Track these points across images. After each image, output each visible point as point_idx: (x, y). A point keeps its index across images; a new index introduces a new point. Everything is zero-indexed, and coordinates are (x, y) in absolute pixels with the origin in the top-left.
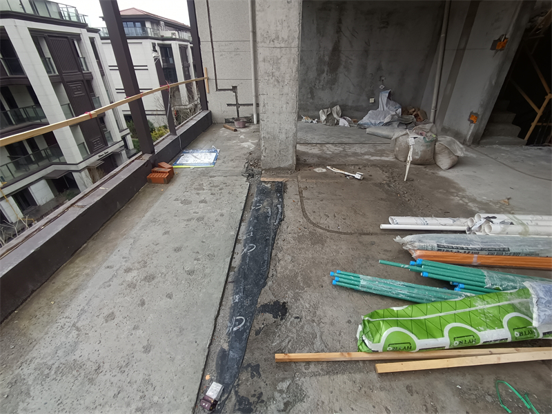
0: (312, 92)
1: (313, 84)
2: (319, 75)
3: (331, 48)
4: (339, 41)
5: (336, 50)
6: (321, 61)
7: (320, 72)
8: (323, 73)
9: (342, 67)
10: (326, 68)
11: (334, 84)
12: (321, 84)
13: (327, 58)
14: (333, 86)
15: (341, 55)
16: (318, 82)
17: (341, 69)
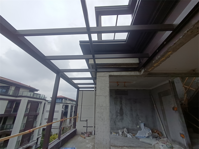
0: (115, 123)
1: (115, 120)
2: (117, 117)
3: (119, 109)
4: (122, 107)
5: (121, 109)
6: (117, 112)
7: (117, 116)
8: (118, 116)
9: (124, 114)
10: (119, 115)
11: (123, 120)
12: (118, 120)
13: (119, 111)
16: (117, 119)
17: (124, 115)
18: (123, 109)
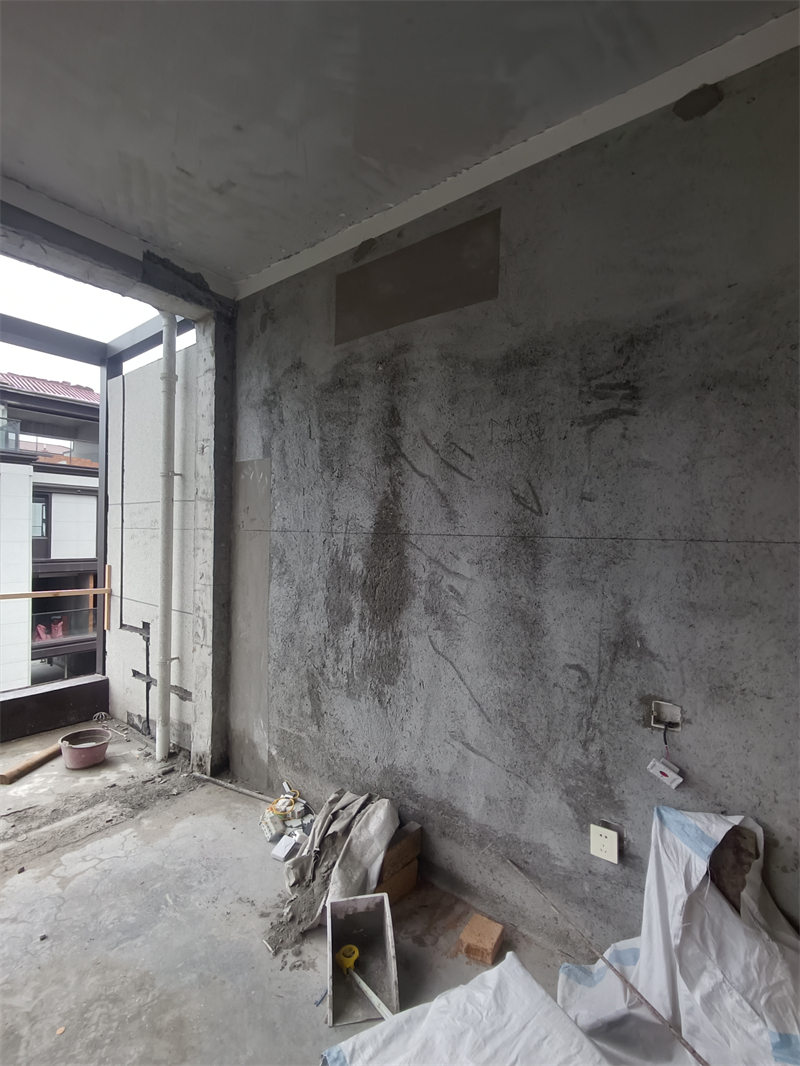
0: (314, 695)
1: (318, 664)
2: (334, 627)
3: (368, 524)
4: (396, 495)
5: (388, 533)
6: (338, 571)
7: (339, 616)
8: (346, 619)
9: (416, 607)
10: (357, 605)
11: (392, 682)
12: (344, 666)
13: (357, 563)
14: (386, 689)
15: (410, 552)
16: (331, 653)
17: (414, 616)
18: (402, 537)
